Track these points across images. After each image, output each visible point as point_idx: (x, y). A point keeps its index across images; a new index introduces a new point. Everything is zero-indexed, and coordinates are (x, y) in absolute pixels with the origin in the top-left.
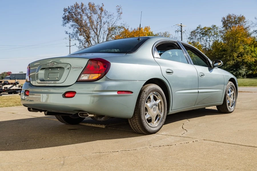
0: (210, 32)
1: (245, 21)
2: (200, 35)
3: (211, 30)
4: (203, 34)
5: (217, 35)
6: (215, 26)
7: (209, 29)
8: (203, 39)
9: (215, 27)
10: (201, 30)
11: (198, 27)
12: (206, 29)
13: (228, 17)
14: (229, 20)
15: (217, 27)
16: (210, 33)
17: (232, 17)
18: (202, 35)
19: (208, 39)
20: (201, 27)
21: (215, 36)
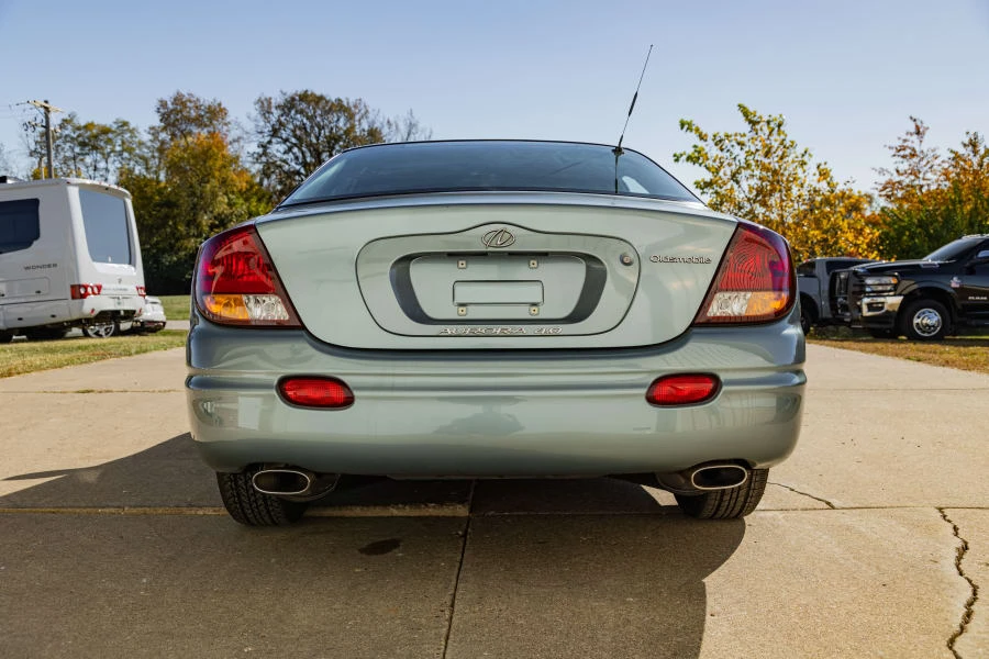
0: (109, 141)
1: (228, 119)
2: (72, 149)
3: (110, 136)
4: (83, 145)
5: (130, 154)
6: (125, 124)
7: (105, 131)
8: (82, 160)
9: (125, 128)
10: (78, 133)
11: (65, 121)
12: (95, 131)
13: (175, 100)
14: (181, 111)
15: (131, 127)
16: (106, 143)
17: (188, 104)
18: (81, 149)
19: (102, 165)
20: (75, 121)
21: (126, 155)
